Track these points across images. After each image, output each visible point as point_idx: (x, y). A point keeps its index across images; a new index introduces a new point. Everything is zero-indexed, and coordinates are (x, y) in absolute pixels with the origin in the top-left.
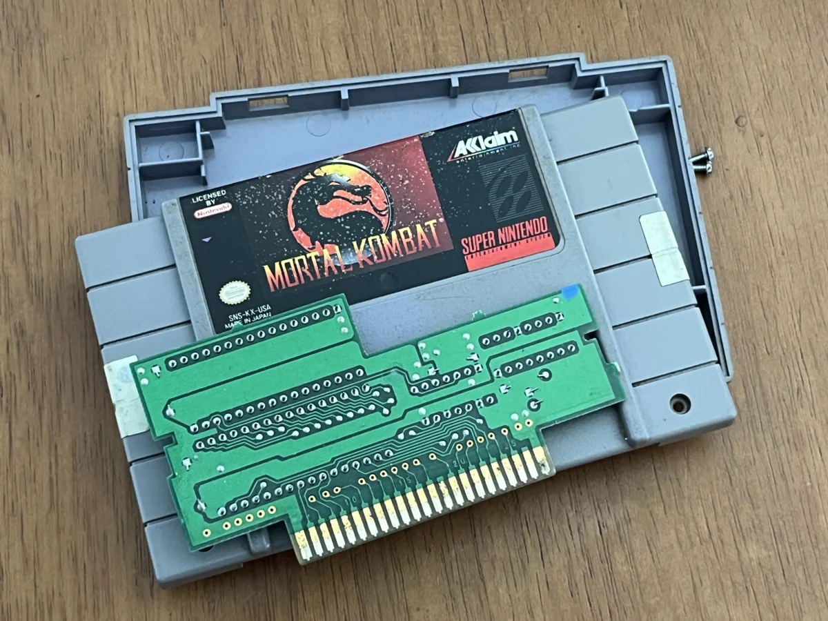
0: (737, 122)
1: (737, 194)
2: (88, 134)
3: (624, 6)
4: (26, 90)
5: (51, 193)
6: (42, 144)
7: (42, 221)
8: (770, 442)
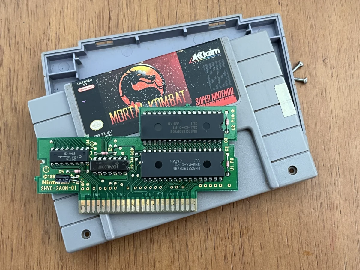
0: (323, 61)
1: (319, 93)
2: (43, 41)
3: (281, 4)
4: (19, 19)
5: (25, 65)
6: (23, 43)
7: (19, 77)
8: (319, 205)
